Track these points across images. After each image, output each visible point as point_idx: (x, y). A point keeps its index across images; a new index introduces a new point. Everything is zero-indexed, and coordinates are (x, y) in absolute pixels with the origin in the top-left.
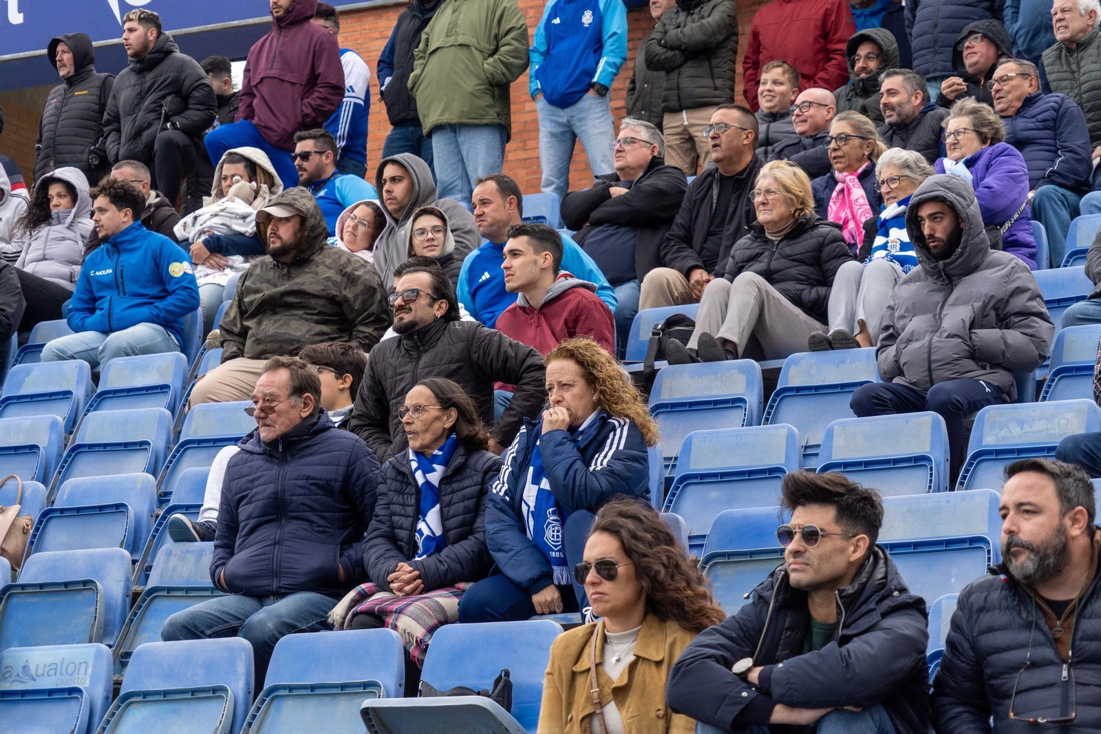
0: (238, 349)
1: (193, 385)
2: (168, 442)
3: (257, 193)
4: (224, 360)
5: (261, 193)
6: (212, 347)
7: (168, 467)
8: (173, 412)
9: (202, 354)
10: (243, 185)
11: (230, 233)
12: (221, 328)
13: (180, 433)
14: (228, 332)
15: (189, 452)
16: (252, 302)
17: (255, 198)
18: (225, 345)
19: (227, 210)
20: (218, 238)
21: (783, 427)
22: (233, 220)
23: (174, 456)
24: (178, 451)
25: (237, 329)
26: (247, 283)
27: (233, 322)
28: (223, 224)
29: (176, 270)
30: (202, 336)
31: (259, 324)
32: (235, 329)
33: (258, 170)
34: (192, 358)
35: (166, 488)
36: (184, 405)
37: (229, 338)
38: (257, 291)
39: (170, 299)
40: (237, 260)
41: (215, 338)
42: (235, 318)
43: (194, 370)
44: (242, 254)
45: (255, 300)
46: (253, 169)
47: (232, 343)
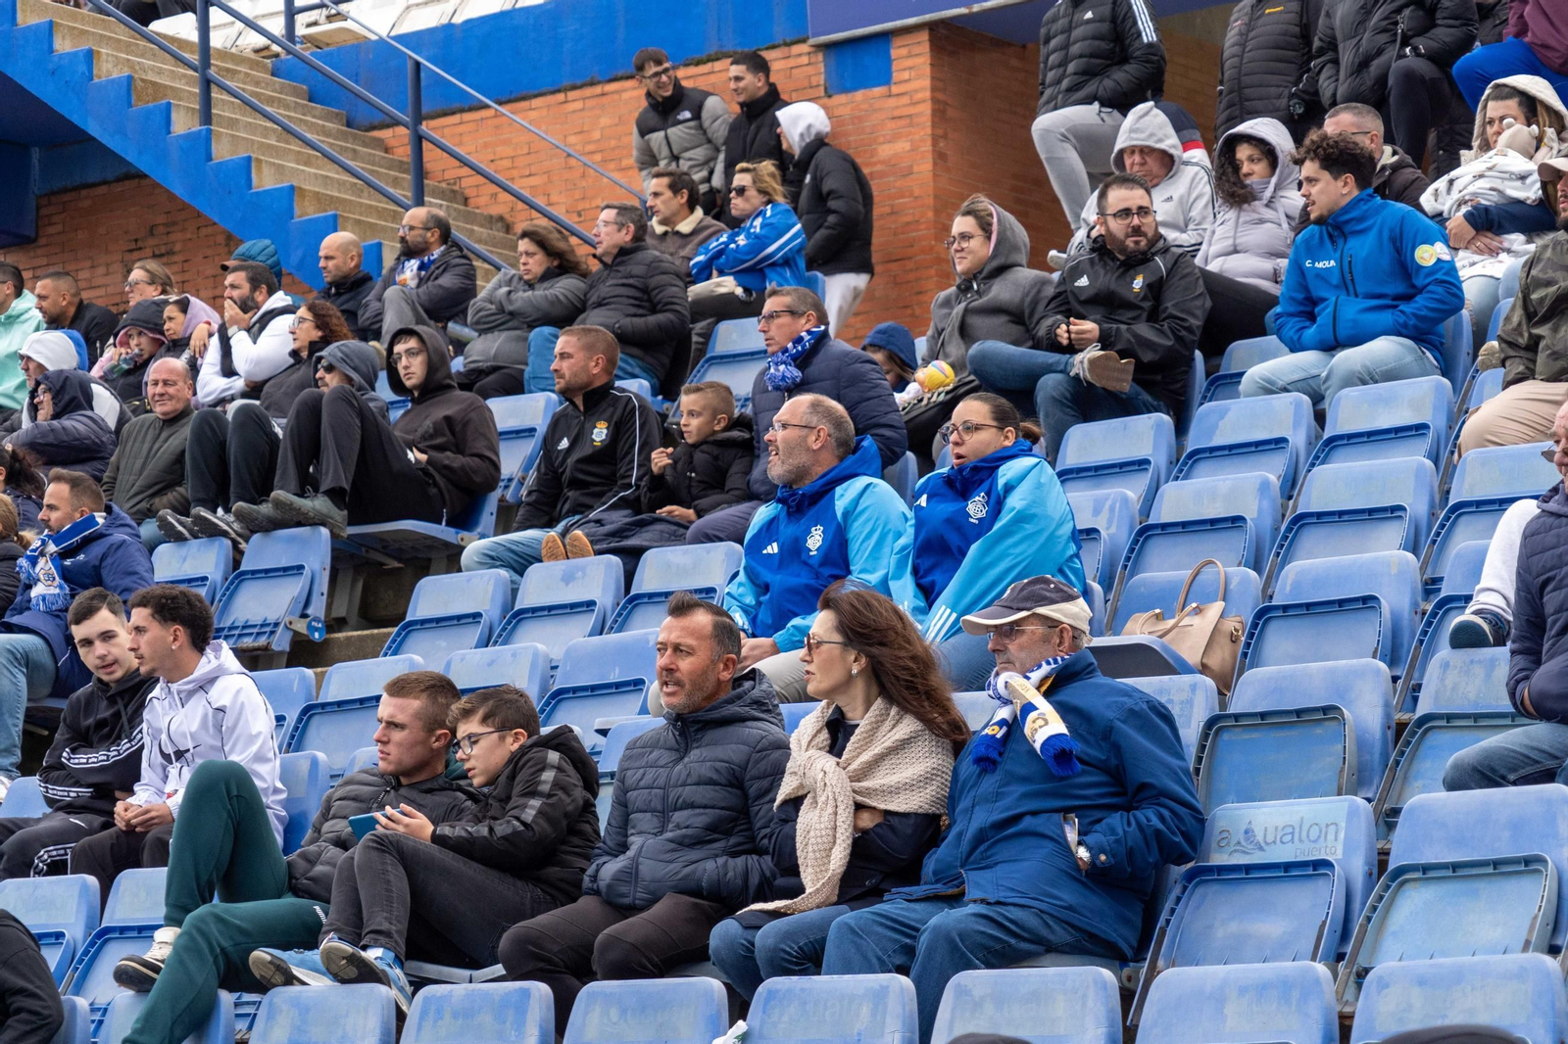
0: (1527, 368)
1: (1464, 422)
2: (1432, 505)
3: (1539, 141)
4: (1507, 385)
5: (1545, 140)
6: (1487, 366)
7: (1434, 542)
8: (1436, 462)
9: (1474, 377)
10: (1518, 130)
11: (1503, 201)
12: (1500, 339)
13: (1448, 492)
14: (1511, 344)
15: (1463, 519)
16: (1542, 300)
17: (1537, 149)
18: (1507, 364)
19: (1497, 168)
20: (1486, 209)
22: (1507, 183)
23: (1442, 526)
24: (1447, 518)
25: (1523, 341)
26: (1534, 272)
27: (1518, 329)
28: (1492, 189)
29: (1426, 255)
30: (1471, 352)
31: (1555, 330)
32: (1521, 340)
33: (1539, 108)
34: (1459, 386)
35: (1434, 572)
36: (1452, 453)
37: (1512, 353)
38: (1549, 283)
39: (1420, 300)
40: (1516, 240)
41: (1491, 353)
42: (1520, 324)
43: (1463, 401)
44: (1522, 232)
45: (1546, 295)
46: (1531, 107)
47: (1517, 360)
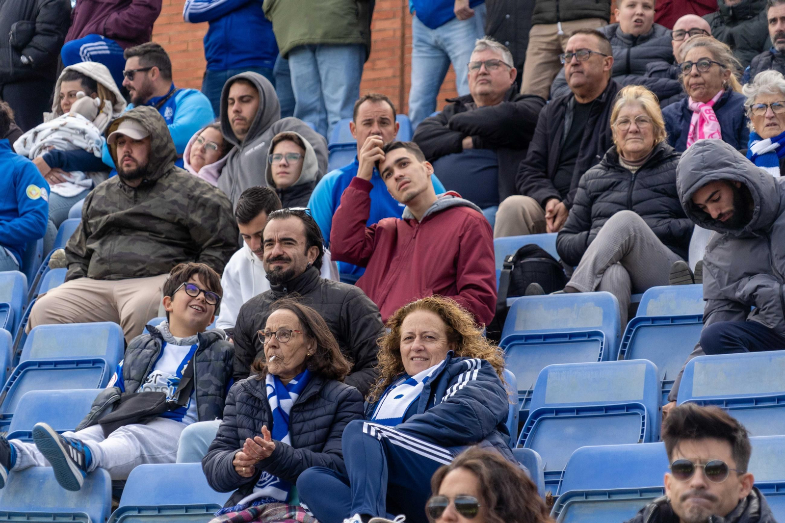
0: (83, 269)
2: (8, 363)
3: (100, 109)
4: (68, 279)
5: (104, 109)
6: (55, 266)
7: (7, 389)
8: (12, 330)
9: (41, 273)
11: (71, 149)
12: (66, 249)
13: (19, 354)
14: (74, 255)
15: (30, 373)
16: (97, 223)
17: (98, 114)
18: (70, 267)
19: (67, 125)
20: (59, 153)
21: (642, 363)
22: (74, 136)
23: (14, 378)
24: (18, 373)
25: (82, 253)
26: (93, 204)
27: (79, 245)
28: (64, 139)
29: (34, 192)
30: (41, 255)
31: (102, 244)
32: (80, 252)
33: (99, 87)
34: (32, 275)
35: (5, 411)
36: (23, 326)
37: (73, 260)
38: (104, 213)
40: (78, 175)
41: (59, 258)
42: (80, 242)
43: (33, 290)
45: (100, 221)
47: (76, 265)
